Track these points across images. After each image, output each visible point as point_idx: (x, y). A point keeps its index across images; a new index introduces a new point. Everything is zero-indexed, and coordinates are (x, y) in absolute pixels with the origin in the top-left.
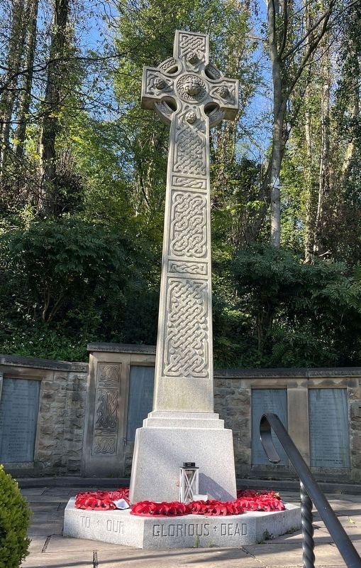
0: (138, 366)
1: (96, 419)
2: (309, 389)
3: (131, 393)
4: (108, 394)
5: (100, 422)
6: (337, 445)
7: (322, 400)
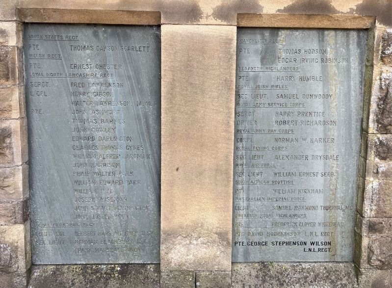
2: (240, 29)
6: (318, 200)
7: (280, 65)
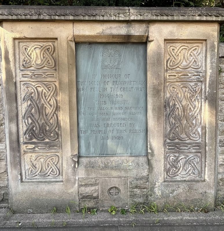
0: (90, 43)
1: (23, 128)
3: (81, 87)
4: (40, 89)
5: (31, 132)
